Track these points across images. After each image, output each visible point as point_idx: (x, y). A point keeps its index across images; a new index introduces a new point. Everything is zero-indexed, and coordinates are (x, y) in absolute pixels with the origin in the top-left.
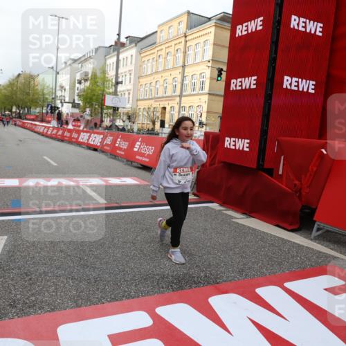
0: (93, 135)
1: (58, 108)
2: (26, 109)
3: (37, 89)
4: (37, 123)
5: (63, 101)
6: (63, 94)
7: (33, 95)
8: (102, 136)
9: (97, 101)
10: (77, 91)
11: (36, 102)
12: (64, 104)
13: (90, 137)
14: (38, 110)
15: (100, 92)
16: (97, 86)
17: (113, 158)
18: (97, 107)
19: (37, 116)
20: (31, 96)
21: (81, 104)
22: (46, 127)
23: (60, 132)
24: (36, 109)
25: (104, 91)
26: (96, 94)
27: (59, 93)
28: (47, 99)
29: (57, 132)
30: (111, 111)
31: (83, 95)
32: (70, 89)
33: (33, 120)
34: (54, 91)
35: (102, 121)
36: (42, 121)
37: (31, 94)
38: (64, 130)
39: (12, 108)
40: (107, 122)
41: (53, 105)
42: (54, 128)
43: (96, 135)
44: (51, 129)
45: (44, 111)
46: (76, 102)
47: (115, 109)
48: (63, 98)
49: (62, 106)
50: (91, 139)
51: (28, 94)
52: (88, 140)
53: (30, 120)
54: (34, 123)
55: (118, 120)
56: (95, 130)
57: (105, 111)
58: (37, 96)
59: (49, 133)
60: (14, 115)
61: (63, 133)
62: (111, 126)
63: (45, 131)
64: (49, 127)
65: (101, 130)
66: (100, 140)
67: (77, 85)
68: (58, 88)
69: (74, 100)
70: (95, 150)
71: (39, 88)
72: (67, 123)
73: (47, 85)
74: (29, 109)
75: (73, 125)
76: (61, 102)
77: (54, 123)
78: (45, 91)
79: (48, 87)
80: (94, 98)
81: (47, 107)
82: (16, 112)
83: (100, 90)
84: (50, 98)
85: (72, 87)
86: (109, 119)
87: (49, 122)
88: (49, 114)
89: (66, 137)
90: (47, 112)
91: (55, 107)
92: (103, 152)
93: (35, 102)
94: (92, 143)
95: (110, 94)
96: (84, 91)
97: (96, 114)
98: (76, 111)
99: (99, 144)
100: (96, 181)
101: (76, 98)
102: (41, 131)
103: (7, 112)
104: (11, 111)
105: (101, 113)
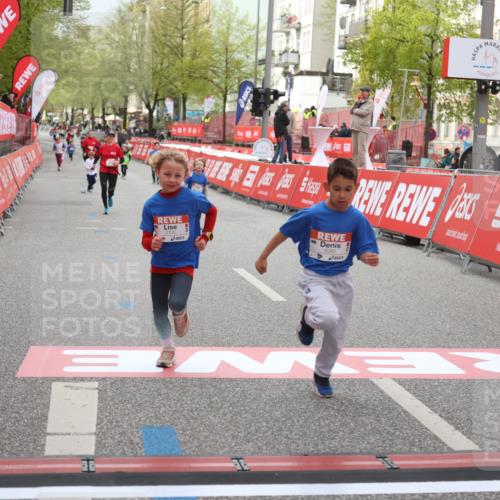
0: (402, 187)
1: (277, 95)
2: (169, 104)
3: (207, 34)
4: (207, 150)
5: (291, 69)
6: (293, 45)
7: (194, 56)
8: (436, 192)
9: (413, 62)
10: (339, 32)
11: (206, 78)
12: (297, 80)
13: (391, 194)
14: (209, 105)
15: (423, 29)
16: (414, 6)
17: (480, 274)
18: (415, 83)
19: (205, 128)
20: (187, 58)
21: (356, 75)
22: (236, 163)
23: (286, 181)
24: (202, 101)
25: (437, 21)
26: (408, 36)
27: (279, 43)
28: (238, 65)
29: (275, 181)
30: (463, 96)
31: (362, 43)
32: (316, 25)
33: (194, 140)
34: (263, 35)
35: (430, 135)
36: (223, 142)
37: (187, 51)
38: (301, 171)
39: (126, 101)
40: (448, 138)
41: (259, 85)
42: (263, 165)
43: (413, 188)
44: (256, 168)
45: (230, 108)
46: (339, 68)
47: (484, 88)
48: (293, 58)
49: (290, 85)
50: (395, 202)
51: (177, 51)
52: (386, 206)
53: (183, 140)
54: (196, 149)
55: (490, 129)
56: (410, 171)
57: (440, 97)
58: (205, 58)
59: (247, 183)
60: (132, 124)
61: (297, 183)
62: (469, 150)
63: (235, 177)
64: (247, 165)
65: (425, 167)
66: (431, 206)
67: (342, 10)
68: (276, 25)
69: (330, 63)
70: (412, 242)
71: (215, 29)
72: (306, 146)
73: (240, 15)
74: (180, 101)
75: (328, 154)
76: (286, 74)
77: (265, 149)
78: (234, 40)
79: (241, 23)
80: (402, 49)
81: (240, 93)
82: (137, 115)
83: (423, 20)
84: (248, 62)
85: (325, 20)
86: (453, 126)
87: (247, 145)
88: (247, 116)
89: (306, 195)
90: (240, 111)
91: (267, 92)
92: (442, 250)
93: (199, 79)
94: (401, 217)
95: (464, 31)
96: (367, 29)
97: (407, 110)
98: (340, 101)
99: (425, 222)
100: (430, 363)
101: (338, 56)
102: (222, 177)
103: (110, 118)
104: (123, 112)
105: (429, 107)
